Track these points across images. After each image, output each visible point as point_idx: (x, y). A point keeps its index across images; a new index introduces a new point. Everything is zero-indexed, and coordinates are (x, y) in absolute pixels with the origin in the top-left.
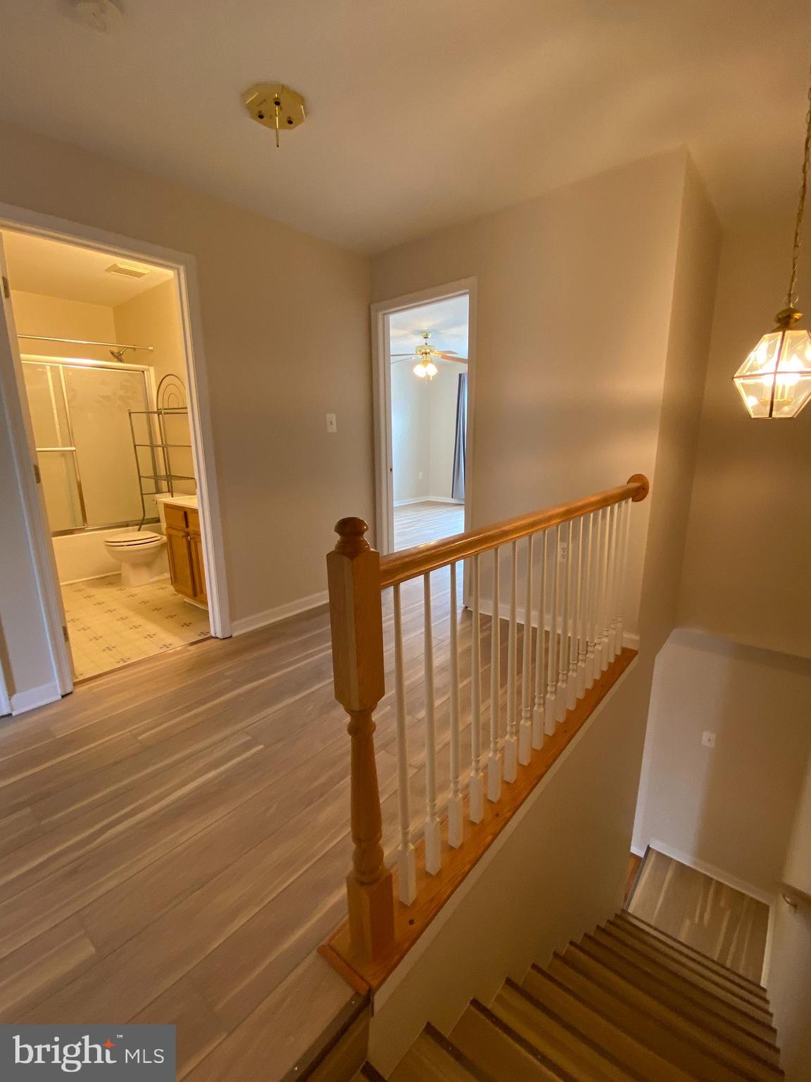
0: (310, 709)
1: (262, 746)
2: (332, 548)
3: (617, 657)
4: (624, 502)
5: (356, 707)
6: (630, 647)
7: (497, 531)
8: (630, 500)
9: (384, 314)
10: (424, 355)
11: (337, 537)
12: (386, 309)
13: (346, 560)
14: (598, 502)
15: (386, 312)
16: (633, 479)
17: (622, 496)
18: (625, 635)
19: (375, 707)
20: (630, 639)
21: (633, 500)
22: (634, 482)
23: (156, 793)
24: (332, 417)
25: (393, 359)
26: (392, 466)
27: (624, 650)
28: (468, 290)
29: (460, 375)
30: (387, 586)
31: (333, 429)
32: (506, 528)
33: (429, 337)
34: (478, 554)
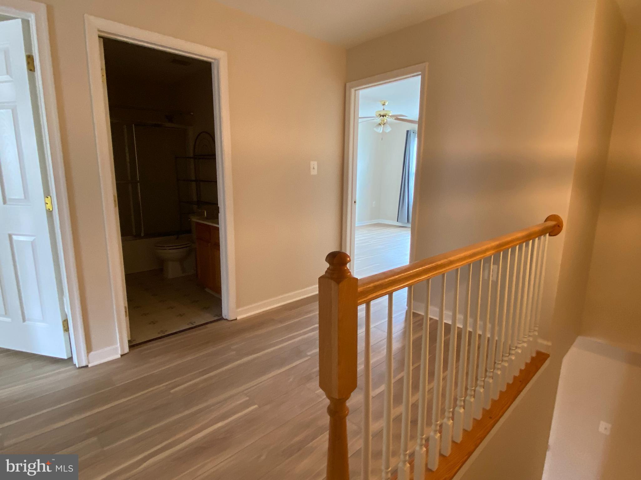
0: (291, 380)
1: (256, 406)
2: (323, 273)
3: (533, 359)
4: (542, 237)
5: (336, 396)
6: (543, 351)
7: (446, 260)
8: (548, 234)
9: (356, 90)
10: (382, 117)
11: (327, 265)
12: (358, 86)
13: (333, 284)
14: (523, 237)
15: (357, 88)
16: (550, 218)
17: (542, 233)
18: (540, 341)
19: (350, 396)
20: (544, 344)
21: (550, 235)
22: (551, 220)
23: (181, 435)
24: (314, 164)
25: (360, 120)
26: (355, 199)
27: (539, 353)
28: (420, 73)
29: (408, 131)
30: (361, 303)
31: (314, 172)
32: (452, 258)
33: (386, 104)
34: (430, 278)
